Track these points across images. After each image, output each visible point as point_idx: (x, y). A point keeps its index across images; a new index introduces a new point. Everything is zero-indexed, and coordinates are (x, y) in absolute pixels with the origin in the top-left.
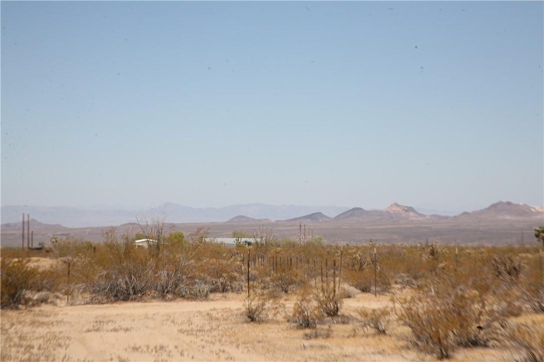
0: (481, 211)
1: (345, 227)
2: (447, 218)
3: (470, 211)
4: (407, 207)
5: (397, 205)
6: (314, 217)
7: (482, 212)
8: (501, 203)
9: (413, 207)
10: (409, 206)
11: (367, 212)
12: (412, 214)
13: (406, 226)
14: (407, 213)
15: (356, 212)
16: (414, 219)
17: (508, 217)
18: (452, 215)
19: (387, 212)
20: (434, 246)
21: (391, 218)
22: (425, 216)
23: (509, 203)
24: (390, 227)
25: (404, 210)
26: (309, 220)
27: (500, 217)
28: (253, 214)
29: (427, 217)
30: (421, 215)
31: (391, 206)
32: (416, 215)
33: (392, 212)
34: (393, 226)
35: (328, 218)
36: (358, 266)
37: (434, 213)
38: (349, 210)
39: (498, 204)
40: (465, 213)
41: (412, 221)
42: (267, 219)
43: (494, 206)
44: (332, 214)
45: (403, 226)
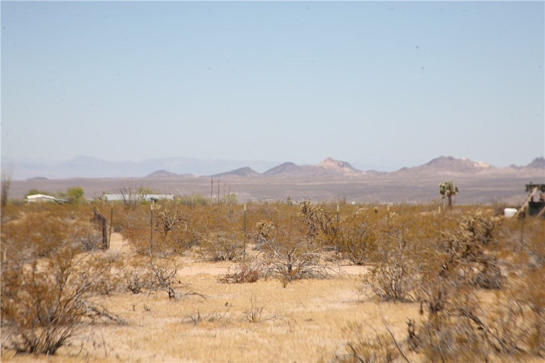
0: (421, 166)
1: (275, 183)
2: (385, 174)
3: (409, 166)
4: (342, 162)
5: (331, 159)
6: (242, 172)
7: (422, 168)
8: (442, 158)
9: (349, 162)
10: (344, 161)
11: (299, 168)
12: (346, 169)
13: (340, 182)
14: (342, 168)
15: (287, 167)
16: (350, 174)
17: (449, 173)
18: (389, 171)
19: (320, 167)
20: (307, 204)
21: (325, 173)
22: (362, 172)
23: (450, 158)
24: (323, 183)
25: (339, 165)
26: (236, 176)
27: (441, 173)
28: (176, 169)
29: (363, 173)
30: (357, 171)
31: (325, 161)
32: (352, 170)
33: (326, 167)
34: (328, 183)
35: (257, 173)
36: (163, 225)
37: (371, 169)
38: (279, 164)
39: (440, 159)
40: (404, 169)
41: (348, 177)
42: (190, 175)
43: (434, 162)
44: (261, 169)
45: (338, 183)
